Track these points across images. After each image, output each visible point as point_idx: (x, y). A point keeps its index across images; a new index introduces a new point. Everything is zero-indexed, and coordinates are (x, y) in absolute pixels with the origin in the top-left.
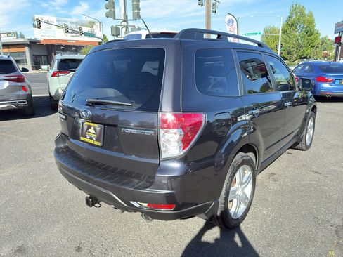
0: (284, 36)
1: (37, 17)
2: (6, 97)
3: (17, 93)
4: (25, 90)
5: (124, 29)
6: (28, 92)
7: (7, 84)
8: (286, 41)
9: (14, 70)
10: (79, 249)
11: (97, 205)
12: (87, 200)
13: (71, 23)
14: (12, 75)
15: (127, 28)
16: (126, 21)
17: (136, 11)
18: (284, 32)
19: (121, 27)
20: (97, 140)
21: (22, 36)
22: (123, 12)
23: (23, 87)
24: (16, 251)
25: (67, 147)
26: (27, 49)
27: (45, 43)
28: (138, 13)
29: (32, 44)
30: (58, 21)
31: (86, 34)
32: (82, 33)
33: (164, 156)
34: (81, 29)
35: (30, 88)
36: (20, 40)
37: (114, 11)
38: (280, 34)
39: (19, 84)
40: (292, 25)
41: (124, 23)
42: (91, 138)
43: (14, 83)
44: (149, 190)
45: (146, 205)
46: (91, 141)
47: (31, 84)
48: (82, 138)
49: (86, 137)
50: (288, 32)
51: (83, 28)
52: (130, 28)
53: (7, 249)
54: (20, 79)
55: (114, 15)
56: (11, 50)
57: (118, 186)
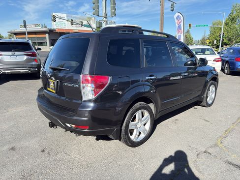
0: (227, 28)
1: (54, 14)
2: (25, 66)
3: (31, 63)
4: (37, 61)
5: (105, 23)
6: (39, 63)
7: (25, 57)
8: (228, 32)
9: (31, 49)
10: (43, 151)
11: (55, 127)
12: (49, 124)
13: (76, 18)
14: (29, 52)
15: (106, 22)
16: (106, 18)
17: (113, 11)
18: (227, 24)
19: (102, 22)
20: (54, 90)
21: (45, 27)
22: (105, 12)
23: (35, 59)
24: (10, 149)
25: (44, 95)
26: (47, 35)
27: (58, 31)
28: (114, 12)
29: (51, 32)
30: (67, 17)
31: (85, 26)
32: (82, 25)
33: (84, 99)
34: (82, 22)
35: (40, 60)
36: (44, 29)
37: (98, 12)
38: (223, 26)
39: (33, 58)
40: (233, 19)
41: (105, 19)
42: (52, 89)
43: (30, 57)
44: (75, 118)
45: (73, 126)
46: (51, 90)
47: (41, 58)
48: (48, 89)
49: (49, 88)
50: (230, 24)
51: (84, 21)
52: (108, 22)
53: (6, 148)
54: (34, 55)
55: (98, 14)
56: (38, 36)
57: (60, 114)
